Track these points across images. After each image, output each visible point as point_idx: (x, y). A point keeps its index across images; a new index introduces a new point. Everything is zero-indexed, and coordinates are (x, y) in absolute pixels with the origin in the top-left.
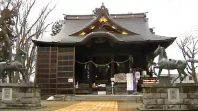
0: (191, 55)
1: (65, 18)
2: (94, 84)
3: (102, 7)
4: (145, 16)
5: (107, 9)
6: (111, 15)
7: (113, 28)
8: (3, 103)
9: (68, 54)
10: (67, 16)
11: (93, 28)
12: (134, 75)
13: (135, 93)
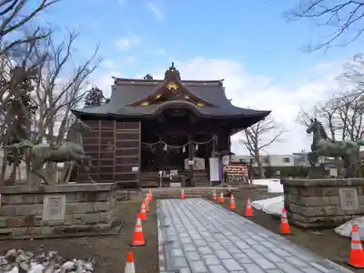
0: (254, 135)
1: (115, 83)
3: (171, 69)
5: (178, 71)
6: (184, 81)
8: (46, 225)
9: (133, 131)
10: (118, 79)
11: (159, 96)
12: (220, 160)
13: (222, 184)
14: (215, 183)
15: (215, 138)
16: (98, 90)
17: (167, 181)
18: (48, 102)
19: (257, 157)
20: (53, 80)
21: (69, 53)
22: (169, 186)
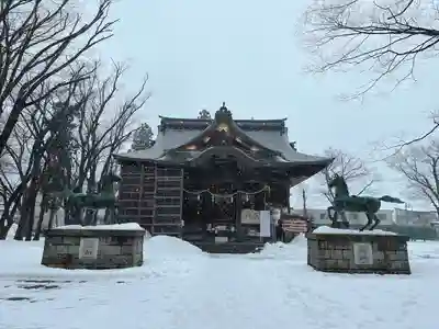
1: (162, 122)
2: (210, 225)
3: (222, 109)
4: (283, 125)
5: (230, 112)
6: (236, 121)
7: (238, 140)
9: (174, 178)
10: (165, 119)
11: (208, 140)
12: (271, 213)
15: (267, 188)
16: (147, 126)
17: (211, 235)
18: (90, 143)
20: (97, 118)
21: (115, 89)
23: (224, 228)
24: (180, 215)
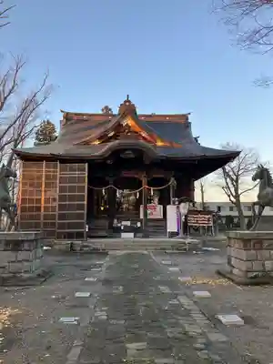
0: (234, 177)
1: (64, 117)
2: (116, 221)
3: (125, 102)
4: (187, 119)
5: (133, 105)
7: (143, 135)
11: (112, 134)
13: (180, 236)
14: (173, 235)
15: (173, 182)
17: (118, 231)
19: (238, 204)
21: (15, 84)
22: (120, 237)
23: (128, 223)
24: (84, 221)
